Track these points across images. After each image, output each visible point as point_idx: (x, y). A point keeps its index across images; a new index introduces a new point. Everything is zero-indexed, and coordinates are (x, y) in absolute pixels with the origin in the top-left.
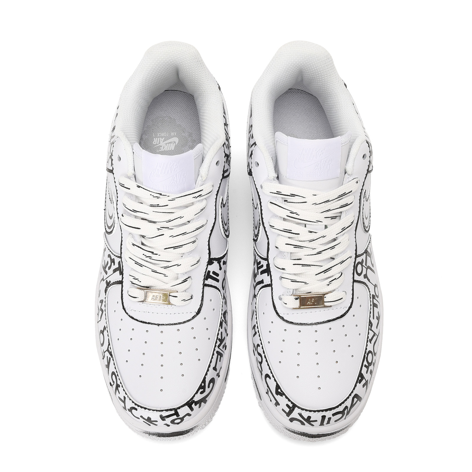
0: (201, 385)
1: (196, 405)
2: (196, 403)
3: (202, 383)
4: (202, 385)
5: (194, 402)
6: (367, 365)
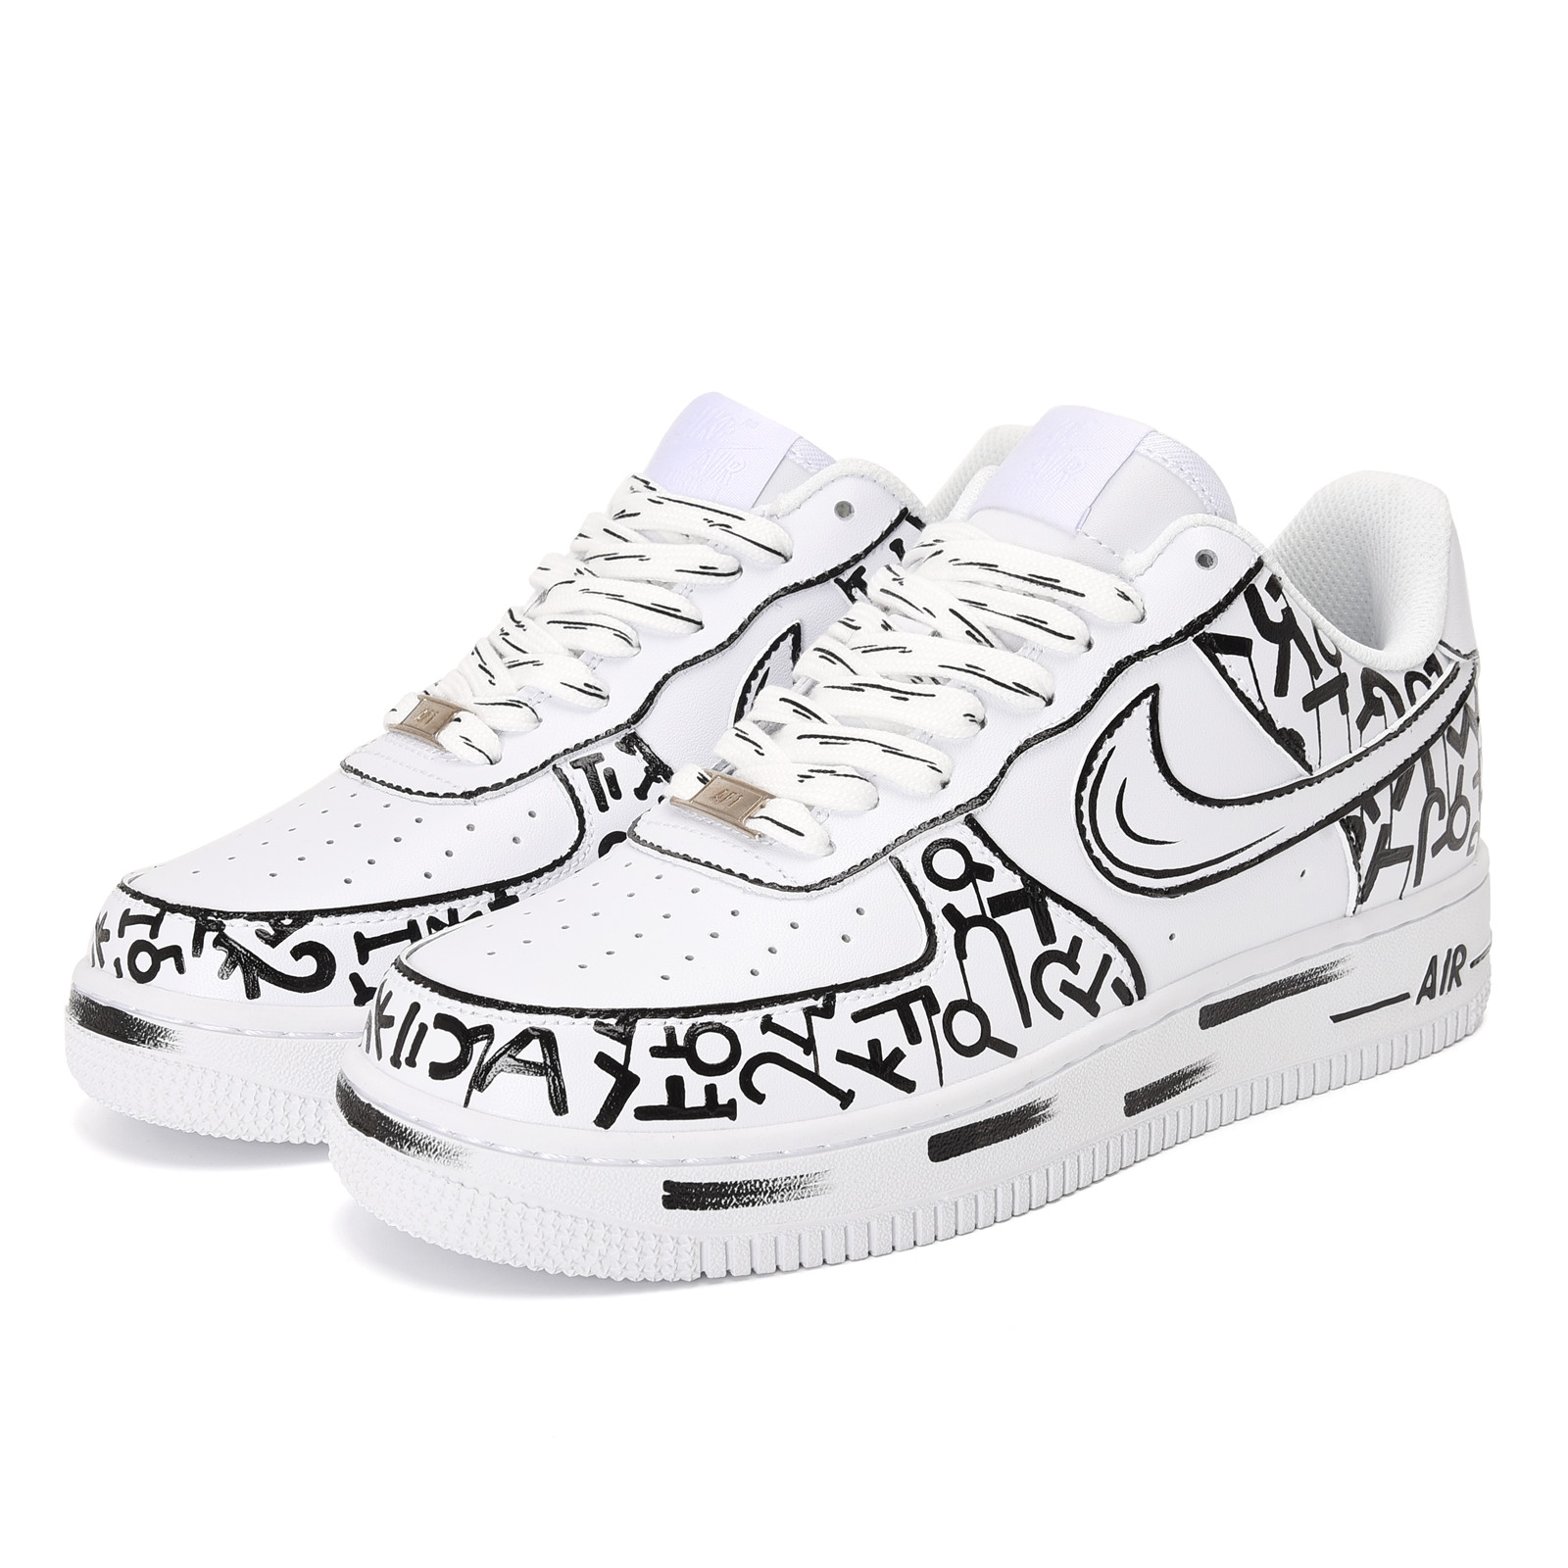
0: (282, 915)
1: (216, 943)
2: (222, 941)
3: (291, 914)
4: (284, 919)
5: (220, 927)
6: (680, 1042)
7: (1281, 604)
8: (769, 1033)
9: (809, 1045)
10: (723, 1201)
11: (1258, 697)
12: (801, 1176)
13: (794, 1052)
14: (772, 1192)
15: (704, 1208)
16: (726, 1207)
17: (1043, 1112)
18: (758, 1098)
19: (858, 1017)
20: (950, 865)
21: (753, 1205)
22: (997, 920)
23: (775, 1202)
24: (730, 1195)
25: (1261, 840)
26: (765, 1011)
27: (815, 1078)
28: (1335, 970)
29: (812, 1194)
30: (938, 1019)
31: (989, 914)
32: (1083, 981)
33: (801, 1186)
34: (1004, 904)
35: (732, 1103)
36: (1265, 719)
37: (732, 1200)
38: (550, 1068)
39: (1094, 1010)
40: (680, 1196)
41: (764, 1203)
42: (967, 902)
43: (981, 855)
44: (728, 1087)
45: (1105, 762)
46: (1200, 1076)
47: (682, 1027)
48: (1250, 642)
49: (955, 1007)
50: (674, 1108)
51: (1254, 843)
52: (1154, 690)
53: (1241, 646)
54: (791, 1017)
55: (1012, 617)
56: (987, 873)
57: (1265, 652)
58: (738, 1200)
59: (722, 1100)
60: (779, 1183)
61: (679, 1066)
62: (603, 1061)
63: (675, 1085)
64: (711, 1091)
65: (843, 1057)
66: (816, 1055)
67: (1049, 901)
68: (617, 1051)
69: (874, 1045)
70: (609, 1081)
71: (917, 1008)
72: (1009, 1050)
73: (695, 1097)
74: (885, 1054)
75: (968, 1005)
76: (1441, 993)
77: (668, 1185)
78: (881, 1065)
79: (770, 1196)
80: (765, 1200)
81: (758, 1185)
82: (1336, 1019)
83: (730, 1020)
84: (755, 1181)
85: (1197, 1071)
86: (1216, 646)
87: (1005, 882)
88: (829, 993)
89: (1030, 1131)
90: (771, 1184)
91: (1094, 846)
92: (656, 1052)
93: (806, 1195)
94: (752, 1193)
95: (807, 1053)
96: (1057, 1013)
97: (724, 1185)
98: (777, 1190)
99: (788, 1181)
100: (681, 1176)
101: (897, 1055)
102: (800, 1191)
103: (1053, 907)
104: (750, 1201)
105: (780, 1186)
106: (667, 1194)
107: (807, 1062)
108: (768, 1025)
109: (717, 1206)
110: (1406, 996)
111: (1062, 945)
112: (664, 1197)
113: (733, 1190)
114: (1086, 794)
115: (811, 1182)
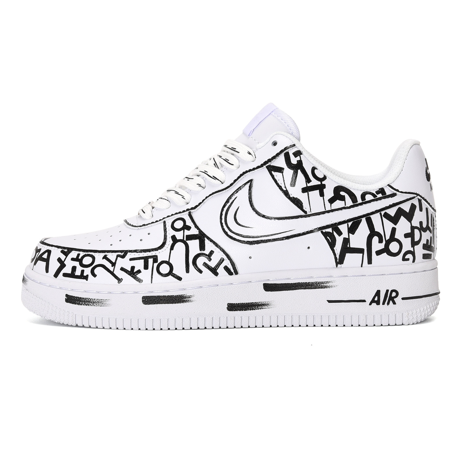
6: (80, 258)
7: (298, 158)
8: (104, 259)
9: (114, 264)
10: (80, 303)
11: (284, 186)
12: (102, 300)
13: (109, 265)
14: (93, 303)
15: (75, 304)
16: (81, 305)
17: (188, 299)
18: (94, 275)
19: (131, 259)
20: (179, 224)
21: (88, 306)
22: (187, 241)
23: (94, 306)
24: (83, 301)
25: (285, 232)
26: (106, 254)
27: (112, 273)
28: (328, 285)
29: (105, 306)
30: (156, 265)
31: (185, 239)
32: (213, 264)
33: (102, 303)
34: (191, 237)
35: (87, 275)
36: (286, 193)
37: (83, 303)
38: (47, 261)
39: (216, 274)
40: (70, 299)
41: (91, 305)
42: (179, 235)
43: (189, 223)
44: (87, 271)
45: (233, 201)
46: (266, 307)
47: (82, 254)
48: (283, 169)
49: (163, 262)
50: (72, 275)
51: (282, 233)
52: (251, 181)
53: (280, 170)
54: (112, 257)
55: (223, 159)
56: (189, 228)
57: (288, 173)
58: (84, 303)
59: (85, 274)
60: (95, 300)
61: (77, 264)
62: (59, 260)
63: (74, 269)
64: (83, 271)
65: (122, 269)
66: (115, 267)
67: (206, 238)
68: (63, 257)
69: (133, 268)
70: (59, 265)
71: (151, 261)
72: (180, 279)
73: (78, 273)
74: (135, 271)
75: (168, 263)
76: (383, 304)
77: (67, 295)
78: (133, 273)
79: (93, 304)
80: (92, 305)
81: (90, 300)
82: (329, 301)
83: (95, 255)
84: (89, 298)
85: (264, 305)
86: (272, 169)
87: (194, 231)
88: (126, 252)
89: (182, 304)
90: (93, 300)
91: (224, 225)
92: (73, 259)
93: (103, 305)
94: (88, 302)
95: (112, 266)
96: (200, 272)
97: (81, 298)
98: (95, 302)
99: (98, 300)
100: (71, 294)
101: (139, 271)
102: (101, 304)
103: (207, 241)
104: (88, 304)
105: (96, 301)
106: (66, 298)
107: (111, 269)
108: (105, 257)
109: (79, 304)
110: (364, 301)
111: (207, 252)
112: (66, 299)
113: (83, 300)
114: (225, 209)
115: (104, 302)
